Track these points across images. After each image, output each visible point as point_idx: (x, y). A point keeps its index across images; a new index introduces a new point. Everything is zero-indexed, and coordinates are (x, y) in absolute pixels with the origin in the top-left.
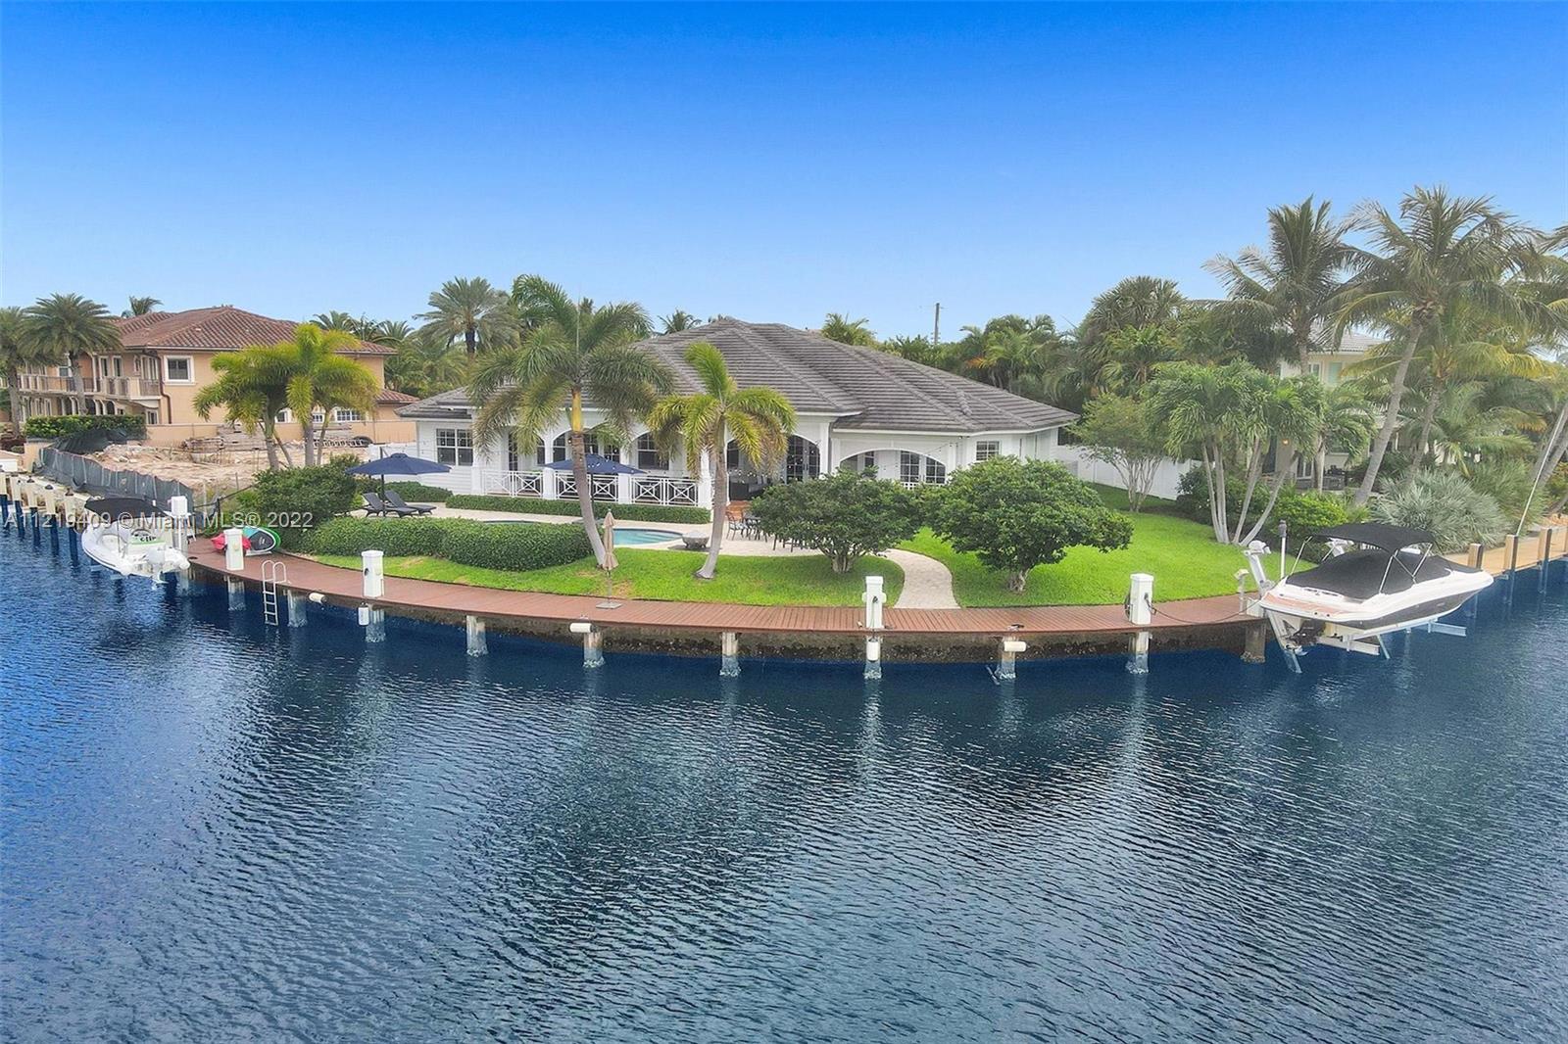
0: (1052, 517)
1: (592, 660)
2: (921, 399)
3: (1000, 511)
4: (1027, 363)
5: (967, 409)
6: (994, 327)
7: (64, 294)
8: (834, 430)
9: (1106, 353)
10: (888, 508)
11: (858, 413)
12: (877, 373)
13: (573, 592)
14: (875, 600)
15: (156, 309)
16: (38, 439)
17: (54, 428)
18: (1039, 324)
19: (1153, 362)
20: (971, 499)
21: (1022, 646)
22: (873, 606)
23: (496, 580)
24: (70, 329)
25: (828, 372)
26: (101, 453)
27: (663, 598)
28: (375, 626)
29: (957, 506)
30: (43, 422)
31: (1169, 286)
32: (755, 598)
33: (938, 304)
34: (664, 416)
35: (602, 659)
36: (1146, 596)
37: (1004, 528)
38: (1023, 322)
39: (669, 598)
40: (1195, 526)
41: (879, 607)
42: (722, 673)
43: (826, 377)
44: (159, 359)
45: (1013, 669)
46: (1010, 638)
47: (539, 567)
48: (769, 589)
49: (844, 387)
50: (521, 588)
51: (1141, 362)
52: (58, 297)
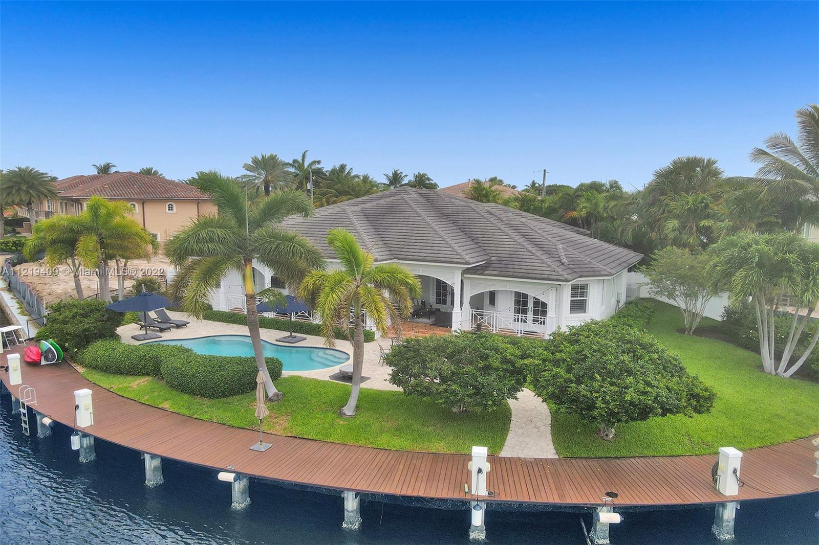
0: (644, 393)
1: (239, 502)
2: (530, 252)
3: (596, 385)
4: (605, 215)
5: (565, 260)
6: (582, 188)
7: (23, 167)
8: (465, 276)
9: (664, 210)
10: (497, 369)
11: (484, 262)
12: (499, 229)
13: (242, 425)
14: (480, 471)
15: (113, 170)
16: (5, 253)
17: (14, 246)
18: (611, 187)
19: (701, 219)
20: (569, 370)
21: (616, 518)
22: (478, 475)
23: (189, 408)
24: (24, 188)
25: (464, 228)
26: (41, 261)
27: (310, 437)
28: (85, 450)
29: (557, 375)
30: (8, 243)
31: (710, 163)
32: (384, 440)
33: (545, 170)
34: (311, 287)
35: (249, 499)
36: (735, 471)
37: (599, 403)
38: (601, 185)
39: (315, 437)
40: (742, 353)
41: (483, 477)
42: (344, 526)
43: (463, 231)
44: (81, 204)
45: (607, 535)
46: (605, 508)
47: (224, 395)
48: (397, 430)
49: (475, 240)
50: (204, 417)
51: (691, 219)
52: (19, 168)
